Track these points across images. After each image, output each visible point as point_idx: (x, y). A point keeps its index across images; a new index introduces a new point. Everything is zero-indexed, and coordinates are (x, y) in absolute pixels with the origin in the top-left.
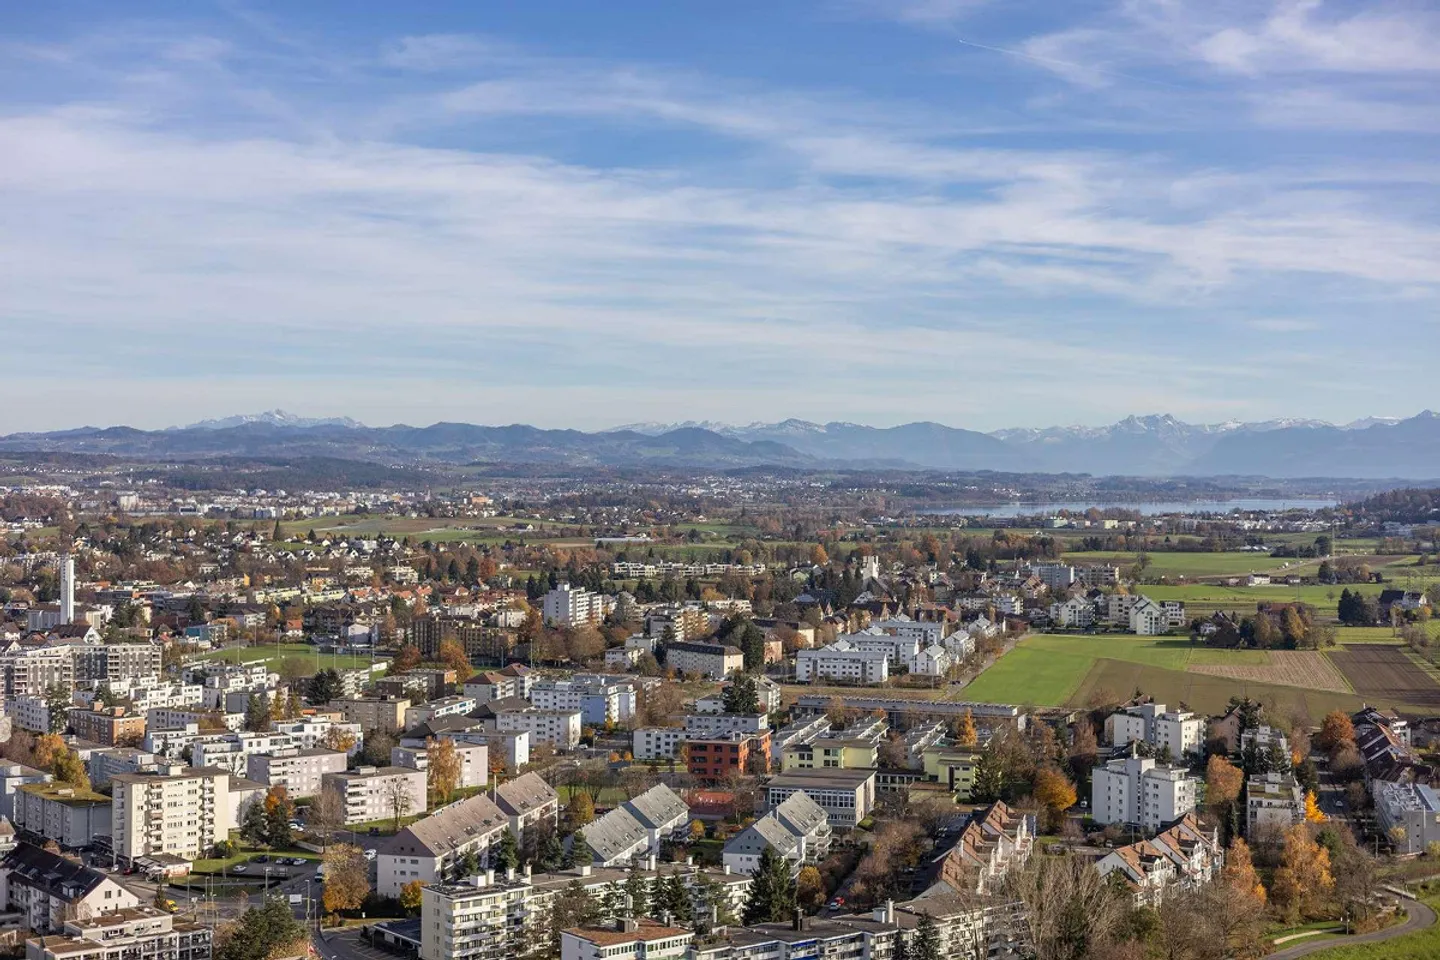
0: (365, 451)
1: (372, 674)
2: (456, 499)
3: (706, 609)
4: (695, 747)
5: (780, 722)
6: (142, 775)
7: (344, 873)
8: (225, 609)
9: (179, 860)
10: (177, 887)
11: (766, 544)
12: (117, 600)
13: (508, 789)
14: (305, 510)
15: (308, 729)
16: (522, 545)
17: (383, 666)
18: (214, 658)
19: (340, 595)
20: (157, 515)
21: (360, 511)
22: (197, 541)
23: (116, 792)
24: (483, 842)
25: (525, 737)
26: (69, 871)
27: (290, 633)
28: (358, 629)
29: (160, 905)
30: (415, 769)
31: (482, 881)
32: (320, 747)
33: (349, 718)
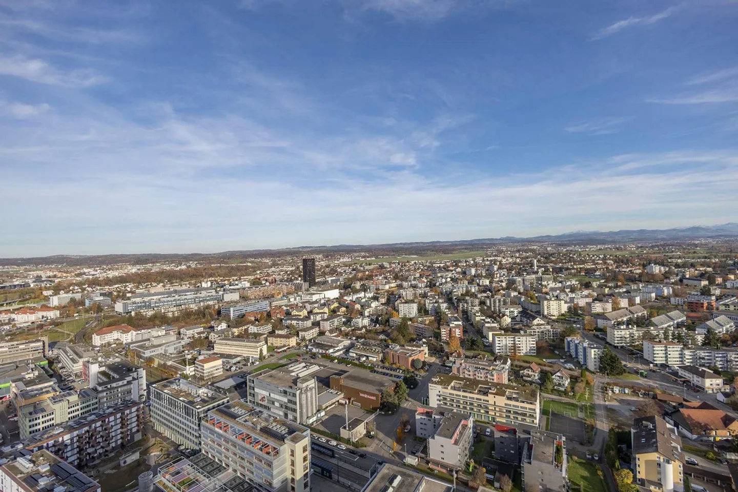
0: (602, 237)
1: (600, 283)
2: (625, 246)
3: (696, 270)
4: (689, 303)
5: (719, 298)
6: (546, 299)
7: (589, 323)
8: (567, 269)
9: (554, 316)
10: (554, 321)
11: (719, 254)
12: (545, 267)
13: (632, 308)
14: (587, 249)
15: (583, 293)
16: (642, 256)
17: (603, 281)
18: (564, 278)
19: (594, 266)
20: (555, 251)
21: (600, 249)
22: (562, 256)
23: (541, 302)
24: (625, 319)
25: (639, 298)
26: (531, 316)
27: (581, 274)
28: (598, 273)
29: (548, 324)
30: (609, 302)
31: (622, 327)
32: (587, 296)
33: (593, 291)
